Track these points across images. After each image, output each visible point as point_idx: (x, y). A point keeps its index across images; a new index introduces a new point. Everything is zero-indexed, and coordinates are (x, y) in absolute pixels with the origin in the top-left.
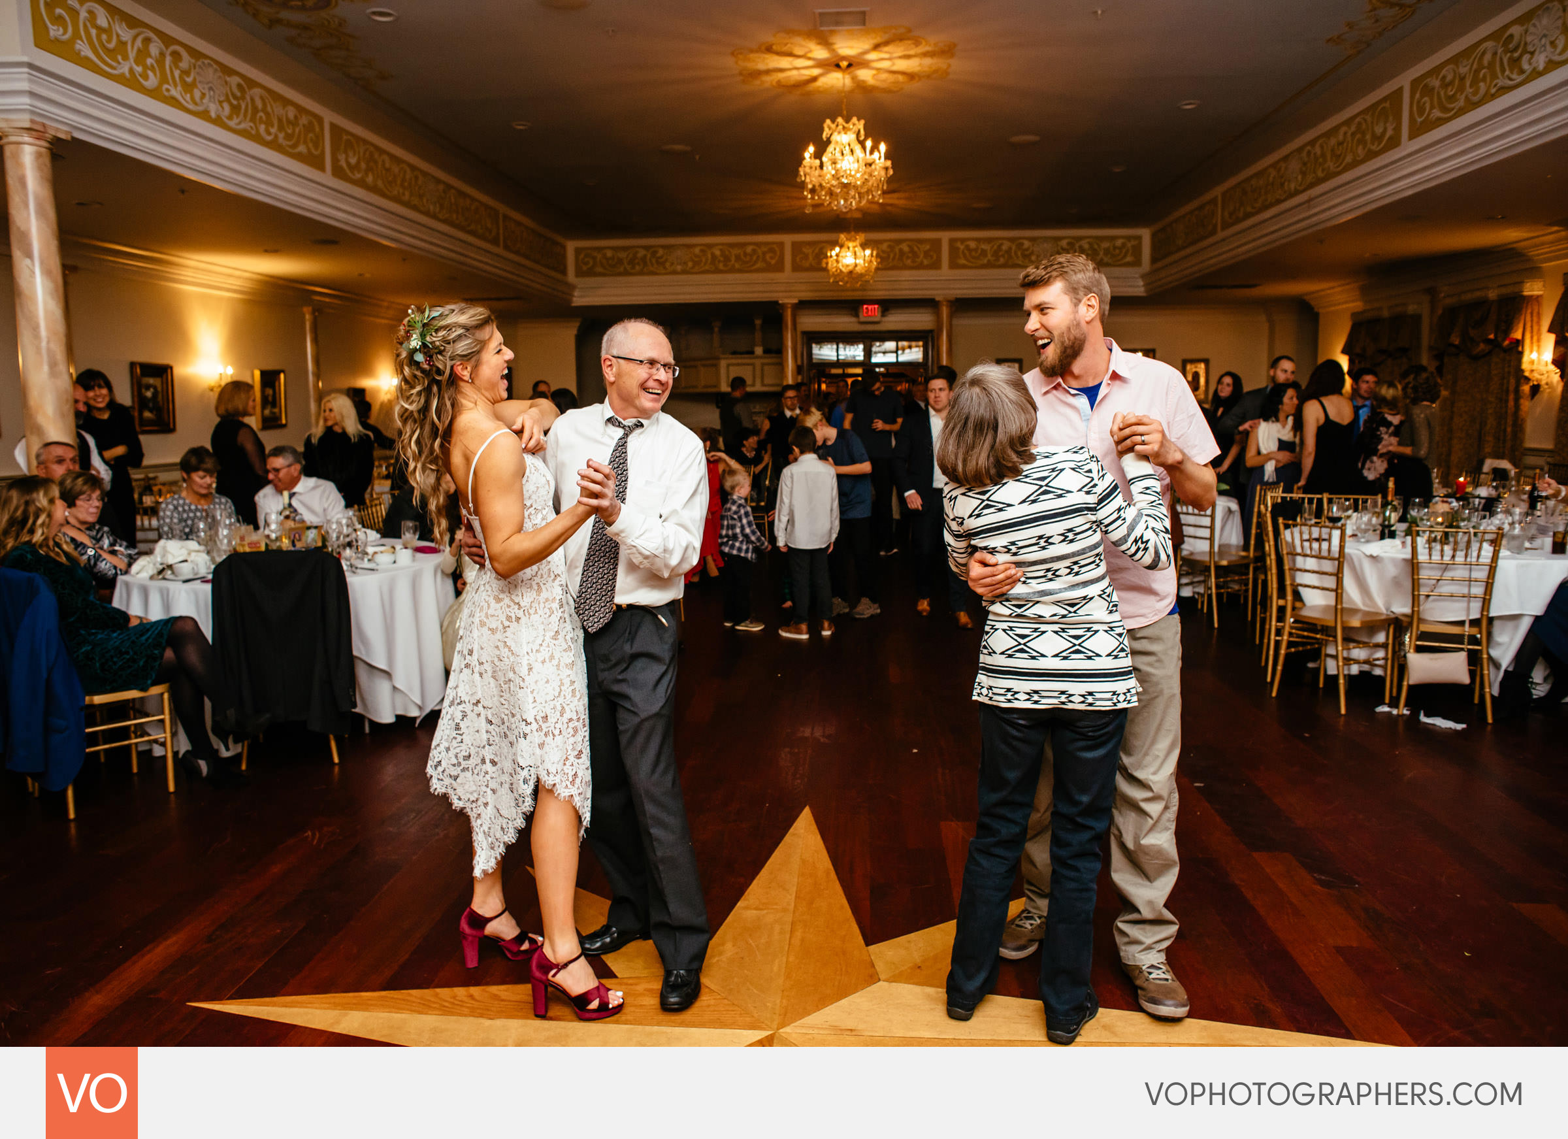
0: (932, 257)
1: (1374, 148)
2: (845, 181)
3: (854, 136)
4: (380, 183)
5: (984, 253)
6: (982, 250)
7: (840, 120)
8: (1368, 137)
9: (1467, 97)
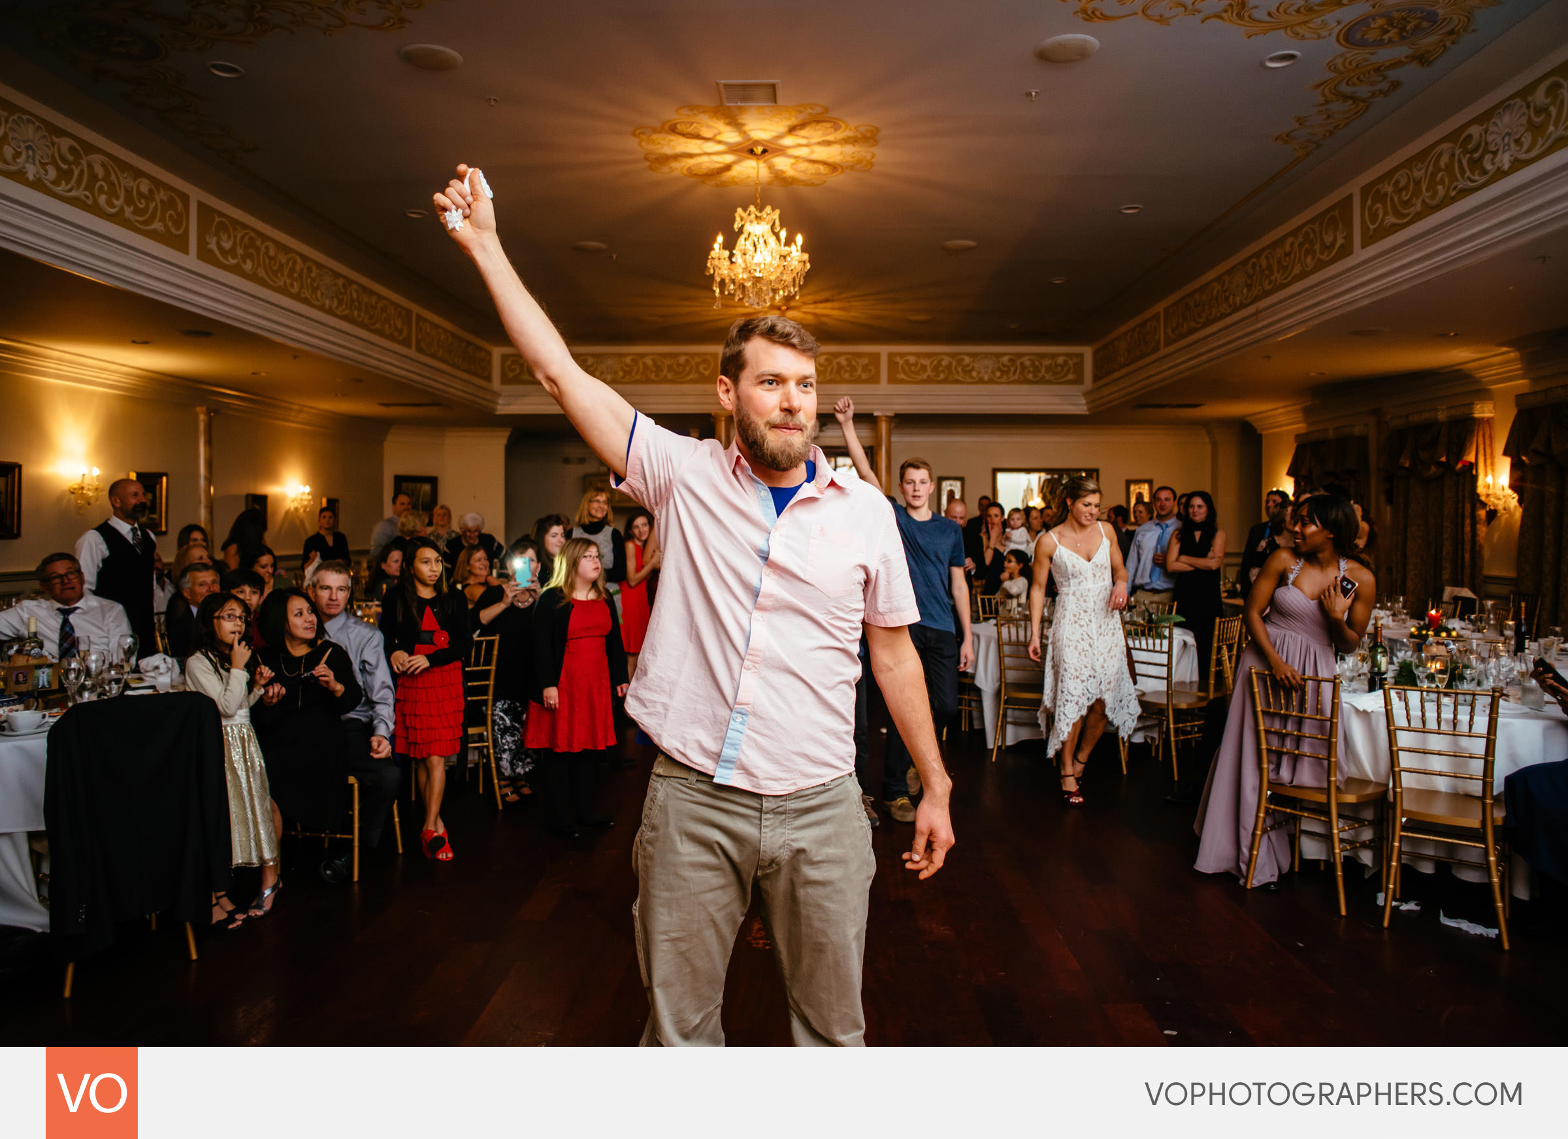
0: (870, 371)
1: (1324, 257)
2: (758, 274)
3: (769, 227)
4: (261, 272)
5: (924, 367)
6: (922, 365)
7: (752, 208)
8: (1317, 247)
9: (1423, 201)
